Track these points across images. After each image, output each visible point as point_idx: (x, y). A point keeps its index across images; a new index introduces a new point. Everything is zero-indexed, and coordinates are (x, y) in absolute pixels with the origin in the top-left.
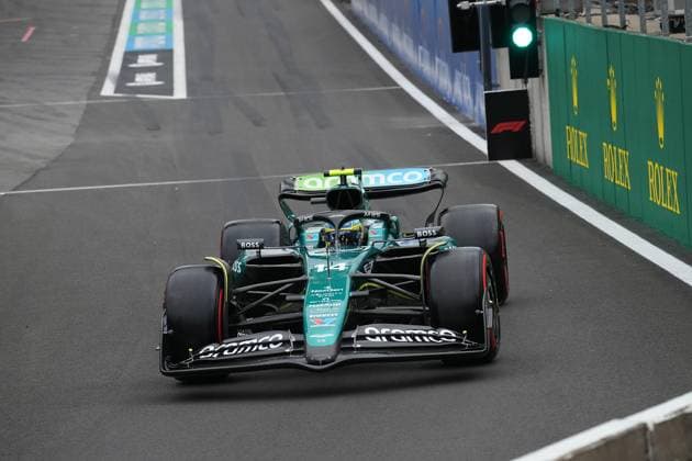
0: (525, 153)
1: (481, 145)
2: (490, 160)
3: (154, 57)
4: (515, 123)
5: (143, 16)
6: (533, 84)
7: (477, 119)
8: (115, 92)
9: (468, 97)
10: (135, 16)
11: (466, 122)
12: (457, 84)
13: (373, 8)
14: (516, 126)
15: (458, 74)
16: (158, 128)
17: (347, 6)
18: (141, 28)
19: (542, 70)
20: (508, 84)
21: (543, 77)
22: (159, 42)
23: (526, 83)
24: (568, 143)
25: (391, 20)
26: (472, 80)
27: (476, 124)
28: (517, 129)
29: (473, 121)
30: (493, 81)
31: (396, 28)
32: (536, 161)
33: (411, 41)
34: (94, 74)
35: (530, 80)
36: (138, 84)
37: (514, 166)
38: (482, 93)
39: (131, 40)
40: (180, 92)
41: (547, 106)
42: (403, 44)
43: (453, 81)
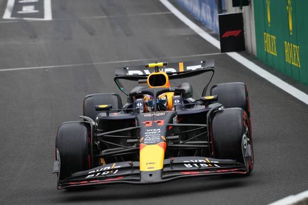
0: (241, 48)
1: (217, 44)
2: (222, 52)
4: (236, 31)
6: (245, 10)
7: (214, 30)
8: (12, 16)
9: (209, 17)
11: (208, 31)
12: (203, 10)
14: (236, 33)
15: (203, 4)
16: (35, 37)
19: (250, 2)
20: (231, 10)
21: (251, 5)
23: (241, 9)
24: (265, 42)
26: (212, 8)
27: (214, 32)
28: (236, 35)
29: (212, 31)
30: (223, 9)
32: (247, 52)
35: (243, 7)
36: (24, 12)
37: (235, 56)
38: (217, 14)
40: (48, 16)
41: (253, 22)
43: (201, 8)
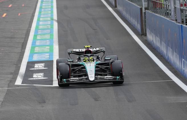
3: (43, 64)
5: (38, 43)
8: (22, 84)
10: (34, 43)
13: (158, 39)
17: (144, 38)
18: (37, 49)
22: (46, 57)
25: (167, 45)
31: (170, 49)
33: (178, 56)
34: (11, 73)
39: (31, 55)
42: (174, 58)
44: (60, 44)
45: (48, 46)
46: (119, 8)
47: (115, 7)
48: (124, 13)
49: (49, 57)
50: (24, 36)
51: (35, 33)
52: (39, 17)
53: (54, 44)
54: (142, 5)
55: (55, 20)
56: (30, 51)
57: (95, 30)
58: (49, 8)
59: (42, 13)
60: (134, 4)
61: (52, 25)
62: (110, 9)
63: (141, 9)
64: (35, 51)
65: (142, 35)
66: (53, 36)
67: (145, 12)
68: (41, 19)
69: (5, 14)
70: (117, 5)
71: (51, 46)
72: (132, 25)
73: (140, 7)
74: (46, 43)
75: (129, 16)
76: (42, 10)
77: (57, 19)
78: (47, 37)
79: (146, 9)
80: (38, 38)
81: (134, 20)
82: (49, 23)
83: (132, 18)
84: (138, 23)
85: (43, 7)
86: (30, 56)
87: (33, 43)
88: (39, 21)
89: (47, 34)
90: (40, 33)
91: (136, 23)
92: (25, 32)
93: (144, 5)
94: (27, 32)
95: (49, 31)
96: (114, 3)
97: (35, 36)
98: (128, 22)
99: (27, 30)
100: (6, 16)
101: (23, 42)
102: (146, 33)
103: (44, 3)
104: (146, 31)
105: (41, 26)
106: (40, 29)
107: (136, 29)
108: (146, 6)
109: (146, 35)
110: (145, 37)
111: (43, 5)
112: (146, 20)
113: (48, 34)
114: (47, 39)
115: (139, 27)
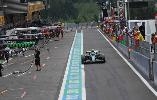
5: (69, 87)
22: (76, 97)
39: (65, 96)
44: (86, 88)
45: (77, 88)
46: (132, 59)
47: (129, 58)
48: (136, 63)
49: (78, 97)
50: (59, 81)
51: (67, 79)
52: (70, 66)
53: (82, 87)
54: (150, 57)
55: (83, 69)
56: (63, 92)
57: (113, 76)
58: (78, 59)
59: (72, 64)
60: (143, 56)
61: (80, 72)
62: (125, 60)
63: (149, 60)
64: (68, 93)
65: (150, 80)
66: (81, 81)
67: (152, 62)
68: (72, 68)
69: (44, 65)
70: (131, 57)
71: (80, 88)
72: (142, 72)
73: (149, 59)
74: (76, 86)
75: (140, 66)
76: (73, 61)
77: (84, 68)
78: (77, 81)
79: (153, 60)
80: (70, 82)
81: (144, 69)
82: (78, 71)
83: (142, 67)
84: (147, 71)
85: (73, 59)
86: (63, 97)
87: (65, 86)
88: (70, 69)
89: (76, 79)
90: (71, 79)
91: (146, 70)
92: (59, 78)
93: (152, 56)
94: (61, 78)
95: (78, 77)
96: (128, 55)
97: (68, 81)
98: (140, 70)
99: (61, 76)
100: (45, 66)
101: (58, 85)
102: (153, 78)
103: (74, 55)
104: (153, 77)
105: (72, 73)
106: (71, 76)
107: (146, 76)
108: (154, 58)
109: (153, 80)
110: (153, 81)
111: (74, 57)
112: (153, 68)
113: (78, 79)
114: (77, 83)
115: (147, 74)
